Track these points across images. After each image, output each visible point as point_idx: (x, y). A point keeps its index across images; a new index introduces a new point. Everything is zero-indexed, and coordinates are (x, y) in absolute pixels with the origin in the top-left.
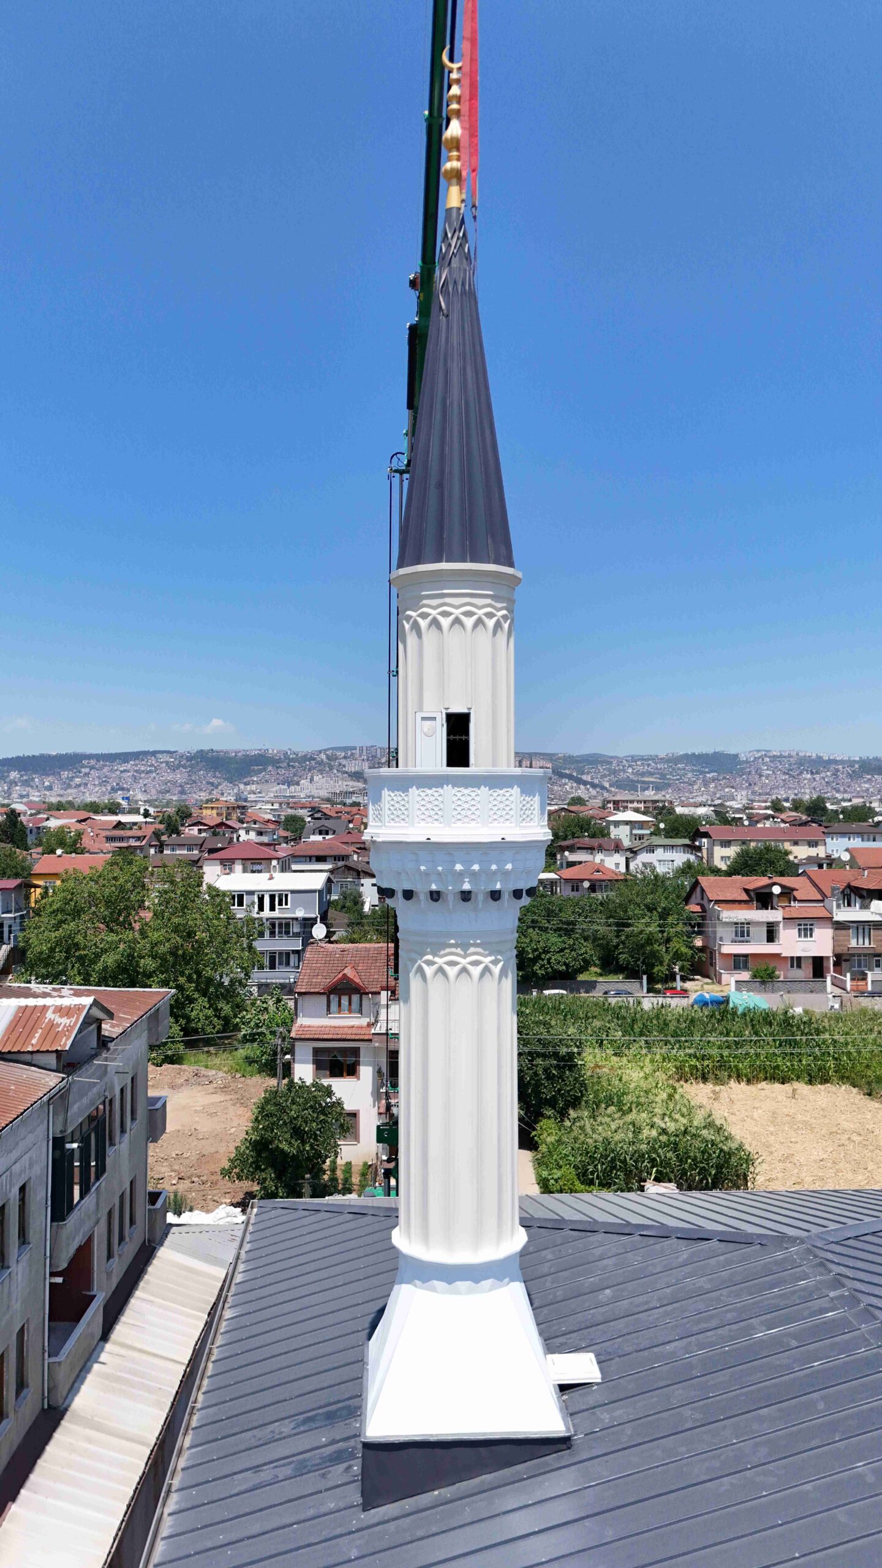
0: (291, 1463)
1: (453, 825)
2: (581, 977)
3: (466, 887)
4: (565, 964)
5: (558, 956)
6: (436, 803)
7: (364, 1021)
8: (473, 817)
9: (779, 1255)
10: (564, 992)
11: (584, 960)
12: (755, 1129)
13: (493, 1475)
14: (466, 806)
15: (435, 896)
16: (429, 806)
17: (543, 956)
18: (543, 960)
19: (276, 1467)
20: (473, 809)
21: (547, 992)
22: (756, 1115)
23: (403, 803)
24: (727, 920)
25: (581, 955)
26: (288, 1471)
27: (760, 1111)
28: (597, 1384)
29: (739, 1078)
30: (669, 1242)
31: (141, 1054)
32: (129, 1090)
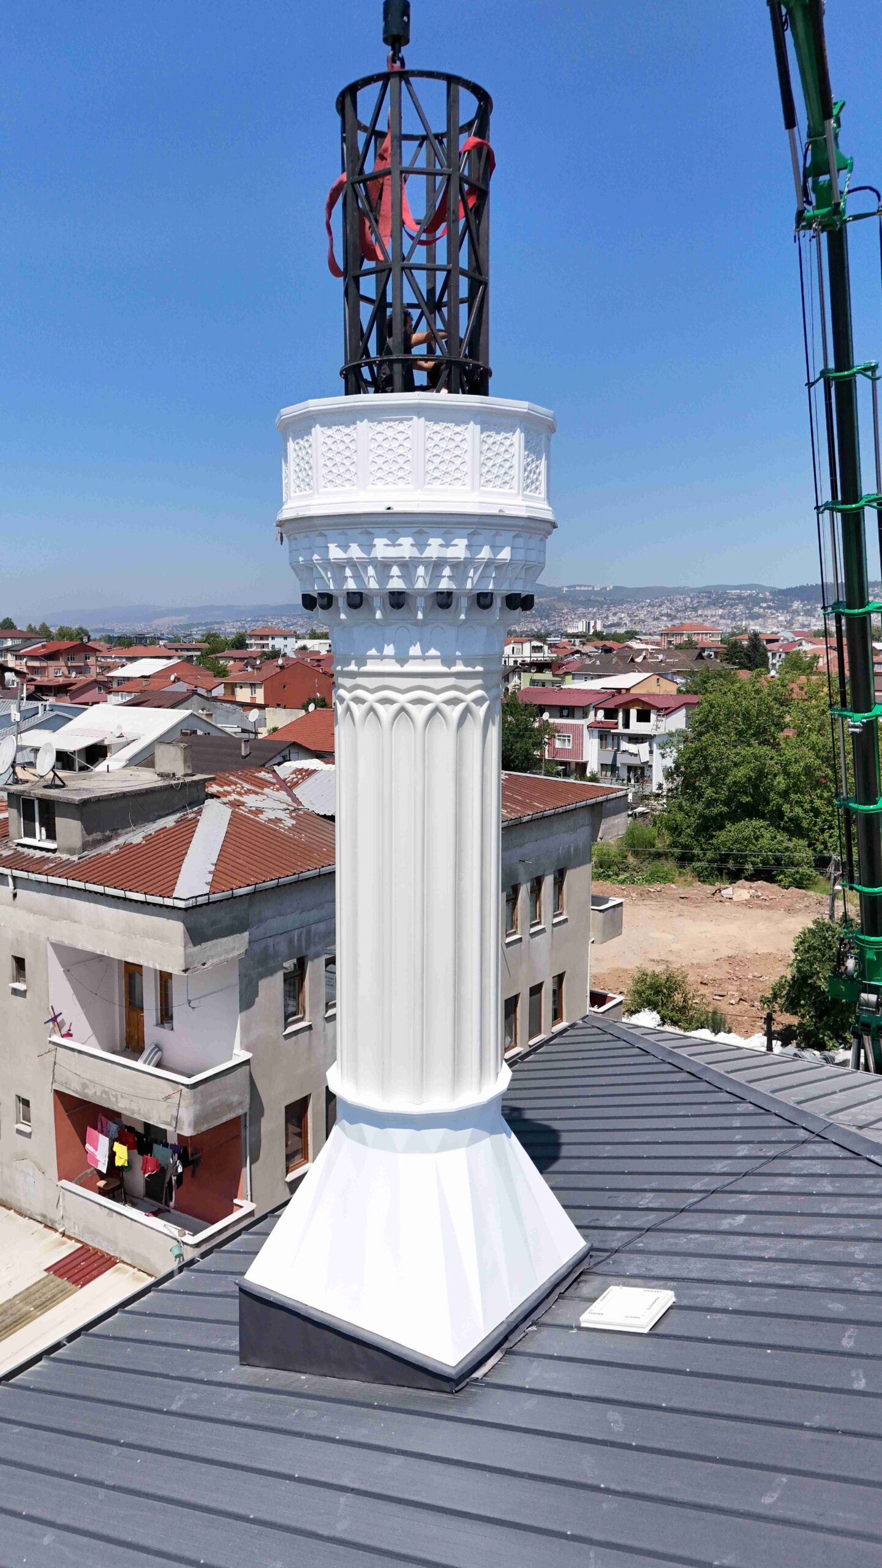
1: (324, 490)
6: (307, 458)
8: (348, 475)
20: (348, 463)
31: (576, 849)
32: (548, 882)
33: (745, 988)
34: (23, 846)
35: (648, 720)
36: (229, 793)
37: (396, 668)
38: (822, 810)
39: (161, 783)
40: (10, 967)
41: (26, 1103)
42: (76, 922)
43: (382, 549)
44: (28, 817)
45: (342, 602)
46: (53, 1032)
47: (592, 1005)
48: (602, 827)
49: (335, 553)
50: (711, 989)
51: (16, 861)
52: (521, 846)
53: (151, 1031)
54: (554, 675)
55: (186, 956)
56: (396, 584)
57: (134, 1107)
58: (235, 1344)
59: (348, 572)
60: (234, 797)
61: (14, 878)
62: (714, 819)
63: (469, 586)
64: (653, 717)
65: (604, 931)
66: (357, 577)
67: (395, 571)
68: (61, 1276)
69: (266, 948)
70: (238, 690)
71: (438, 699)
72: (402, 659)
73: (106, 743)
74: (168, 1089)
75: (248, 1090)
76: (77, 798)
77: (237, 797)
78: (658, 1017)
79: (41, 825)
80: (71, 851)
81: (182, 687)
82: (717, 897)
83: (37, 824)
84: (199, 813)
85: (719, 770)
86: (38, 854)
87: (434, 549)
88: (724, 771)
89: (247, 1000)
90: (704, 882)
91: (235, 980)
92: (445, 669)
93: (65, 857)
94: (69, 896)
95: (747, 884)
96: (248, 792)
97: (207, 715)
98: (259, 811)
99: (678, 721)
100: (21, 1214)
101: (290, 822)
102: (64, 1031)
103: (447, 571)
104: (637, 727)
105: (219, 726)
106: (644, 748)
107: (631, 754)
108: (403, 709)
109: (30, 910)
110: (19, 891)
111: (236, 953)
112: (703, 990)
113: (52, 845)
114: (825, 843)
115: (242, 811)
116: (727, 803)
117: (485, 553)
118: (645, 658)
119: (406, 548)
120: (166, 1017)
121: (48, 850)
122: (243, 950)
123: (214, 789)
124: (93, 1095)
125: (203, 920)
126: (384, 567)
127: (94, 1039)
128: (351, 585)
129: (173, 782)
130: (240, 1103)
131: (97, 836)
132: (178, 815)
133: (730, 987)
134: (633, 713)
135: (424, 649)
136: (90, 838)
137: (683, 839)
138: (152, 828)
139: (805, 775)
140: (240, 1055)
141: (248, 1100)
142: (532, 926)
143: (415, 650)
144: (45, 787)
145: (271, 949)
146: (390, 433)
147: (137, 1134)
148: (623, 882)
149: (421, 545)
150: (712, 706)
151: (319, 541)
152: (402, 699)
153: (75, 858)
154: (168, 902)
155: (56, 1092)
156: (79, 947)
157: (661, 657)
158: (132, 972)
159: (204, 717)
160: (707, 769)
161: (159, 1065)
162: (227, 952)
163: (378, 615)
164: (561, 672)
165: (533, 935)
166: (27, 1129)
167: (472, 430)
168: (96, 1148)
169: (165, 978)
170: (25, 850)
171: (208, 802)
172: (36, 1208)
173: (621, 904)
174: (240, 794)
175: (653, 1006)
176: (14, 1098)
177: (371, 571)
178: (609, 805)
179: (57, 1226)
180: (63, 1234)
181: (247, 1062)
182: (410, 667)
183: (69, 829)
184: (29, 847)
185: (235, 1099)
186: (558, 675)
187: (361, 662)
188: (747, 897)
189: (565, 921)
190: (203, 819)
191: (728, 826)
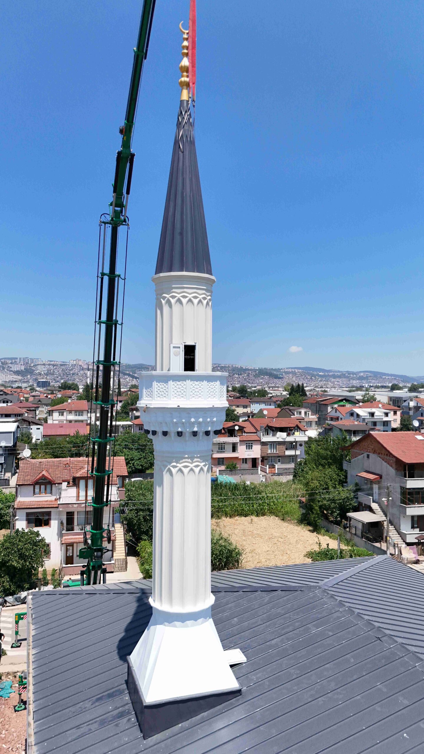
0: (95, 722)
1: (190, 399)
2: (148, 472)
3: (195, 429)
4: (141, 465)
5: (138, 462)
6: (182, 388)
7: (53, 498)
8: (200, 395)
9: (311, 594)
10: (141, 479)
11: (150, 463)
12: (237, 539)
13: (206, 712)
14: (197, 390)
15: (180, 434)
16: (179, 390)
17: (131, 462)
18: (130, 464)
19: (88, 725)
20: (200, 391)
21: (133, 480)
22: (236, 532)
23: (165, 388)
24: (215, 442)
25: (149, 461)
26: (96, 726)
27: (237, 530)
28: (245, 663)
29: (226, 516)
30: (258, 593)
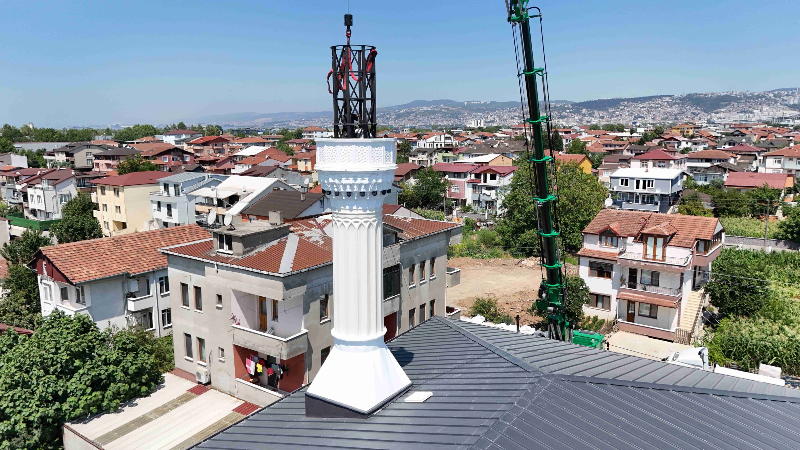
7: (617, 250)
8: (334, 160)
31: (440, 249)
32: (428, 263)
33: (525, 306)
34: (219, 252)
35: (495, 179)
36: (297, 230)
37: (349, 212)
38: (569, 224)
39: (272, 228)
40: (216, 298)
41: (222, 350)
42: (241, 282)
43: (344, 180)
44: (221, 241)
45: (333, 194)
46: (233, 323)
47: (447, 313)
48: (451, 240)
49: (331, 181)
50: (510, 306)
51: (217, 258)
52: (415, 249)
53: (270, 322)
54: (454, 154)
55: (284, 294)
56: (349, 190)
57: (265, 350)
58: (304, 413)
59: (335, 186)
60: (300, 232)
61: (217, 265)
62: (520, 228)
63: (370, 190)
64: (498, 177)
65: (452, 282)
66: (337, 187)
67: (348, 186)
68: (238, 412)
69: (313, 291)
70: (299, 162)
71: (361, 221)
72: (351, 210)
73: (238, 194)
74: (278, 343)
75: (307, 343)
76: (241, 235)
77: (301, 232)
78: (484, 318)
79: (226, 244)
80: (239, 255)
81: (271, 163)
82: (520, 264)
83: (225, 244)
84: (287, 239)
85: (523, 206)
86: (226, 256)
87: (359, 181)
88: (525, 206)
89: (306, 310)
90: (514, 257)
91: (302, 303)
92: (364, 213)
93: (236, 257)
94: (239, 272)
95: (534, 258)
96: (305, 230)
97: (285, 180)
98: (310, 238)
99: (507, 181)
100: (221, 392)
101: (322, 242)
102: (237, 322)
103: (363, 186)
104: (490, 182)
105: (289, 185)
106: (493, 192)
107: (487, 195)
108: (351, 224)
109: (223, 277)
110: (219, 270)
111: (302, 293)
112: (507, 307)
113: (231, 252)
114: (571, 239)
115: (303, 238)
116: (526, 221)
117: (374, 181)
118: (499, 145)
119: (351, 180)
120: (275, 317)
121: (229, 254)
122: (304, 292)
123: (292, 229)
124: (249, 346)
125: (289, 281)
126: (345, 185)
127: (248, 326)
128: (336, 190)
129: (277, 227)
130: (304, 348)
131: (248, 249)
132: (278, 240)
133: (519, 305)
134: (488, 176)
135: (357, 207)
136: (246, 250)
137: (506, 238)
138: (269, 245)
139: (562, 207)
140: (304, 331)
141: (307, 347)
142: (421, 281)
143: (355, 207)
144: (228, 230)
145: (315, 292)
146: (346, 149)
147: (265, 361)
148: (478, 258)
149: (355, 180)
150: (520, 176)
151: (326, 177)
152: (351, 221)
153: (240, 257)
154: (277, 275)
155: (235, 346)
156: (243, 291)
157: (507, 144)
158: (262, 300)
159: (284, 182)
160: (517, 205)
161: (273, 334)
162: (298, 292)
163: (344, 198)
164: (457, 152)
165: (421, 284)
166: (223, 360)
167: (369, 148)
168: (250, 366)
169: (275, 302)
170: (220, 254)
171: (290, 234)
172: (227, 389)
173: (459, 271)
174: (302, 230)
175: (482, 313)
176: (218, 349)
177: (341, 186)
178: (454, 231)
179: (235, 395)
180: (238, 398)
181: (306, 333)
182: (353, 212)
183: (238, 246)
184: (222, 253)
185: (302, 346)
186: (455, 154)
187: (339, 210)
188: (533, 264)
189: (435, 278)
190: (288, 242)
191: (526, 231)
